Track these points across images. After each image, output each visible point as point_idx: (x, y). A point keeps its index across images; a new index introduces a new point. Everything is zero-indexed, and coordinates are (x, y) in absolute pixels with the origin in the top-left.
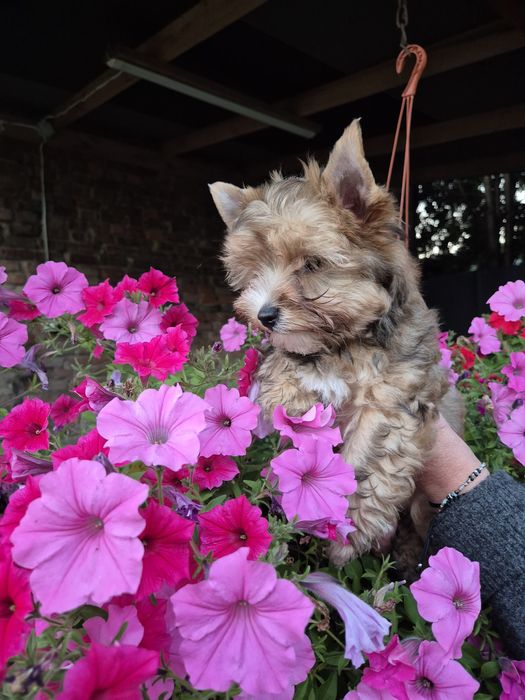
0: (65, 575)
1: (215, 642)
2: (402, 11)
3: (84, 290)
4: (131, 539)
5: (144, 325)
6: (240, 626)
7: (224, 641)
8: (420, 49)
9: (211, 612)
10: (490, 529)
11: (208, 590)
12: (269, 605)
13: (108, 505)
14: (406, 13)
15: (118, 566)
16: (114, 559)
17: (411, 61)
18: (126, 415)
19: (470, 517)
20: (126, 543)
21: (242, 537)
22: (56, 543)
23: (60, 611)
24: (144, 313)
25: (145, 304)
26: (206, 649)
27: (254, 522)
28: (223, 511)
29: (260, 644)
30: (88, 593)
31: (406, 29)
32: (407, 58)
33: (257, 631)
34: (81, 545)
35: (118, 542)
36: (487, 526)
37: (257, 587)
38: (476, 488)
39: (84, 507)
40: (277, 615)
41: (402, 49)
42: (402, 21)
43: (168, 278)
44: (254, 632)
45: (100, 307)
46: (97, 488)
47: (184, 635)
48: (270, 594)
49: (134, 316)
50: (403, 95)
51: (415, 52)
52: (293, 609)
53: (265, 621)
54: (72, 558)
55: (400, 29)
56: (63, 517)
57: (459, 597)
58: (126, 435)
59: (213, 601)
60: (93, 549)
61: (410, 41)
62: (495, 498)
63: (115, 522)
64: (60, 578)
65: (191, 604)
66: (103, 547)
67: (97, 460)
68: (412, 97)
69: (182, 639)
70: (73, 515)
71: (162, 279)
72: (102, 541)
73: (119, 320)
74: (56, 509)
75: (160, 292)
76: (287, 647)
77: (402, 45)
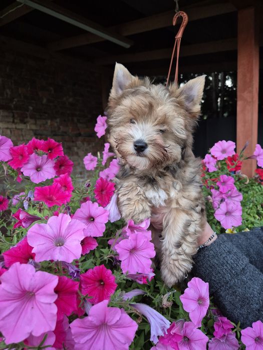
0: (17, 322)
1: (91, 343)
3: (11, 148)
4: (50, 304)
5: (45, 167)
6: (103, 334)
7: (95, 342)
8: (185, 14)
9: (89, 330)
10: (217, 262)
11: (89, 321)
12: (118, 325)
13: (37, 287)
15: (44, 317)
16: (42, 313)
17: (180, 19)
18: (42, 232)
19: (209, 257)
20: (48, 306)
21: (102, 283)
22: (11, 306)
23: (16, 342)
24: (45, 161)
25: (45, 156)
26: (87, 347)
27: (108, 277)
28: (93, 272)
29: (112, 342)
30: (30, 331)
32: (178, 18)
33: (111, 336)
34: (25, 304)
35: (43, 305)
37: (111, 318)
38: (211, 244)
39: (25, 289)
40: (121, 330)
41: (176, 13)
43: (57, 143)
44: (109, 337)
45: (20, 158)
46: (31, 279)
47: (76, 341)
48: (118, 321)
49: (40, 162)
50: (176, 37)
51: (182, 15)
52: (129, 327)
53: (114, 332)
54: (20, 312)
55: (175, 3)
56: (14, 294)
57: (201, 299)
58: (43, 244)
59: (90, 325)
60: (30, 308)
61: (181, 9)
63: (41, 295)
64: (14, 324)
65: (80, 327)
66: (35, 306)
67: (30, 263)
68: (180, 39)
69: (75, 343)
70: (19, 292)
71: (54, 144)
72: (34, 303)
73: (31, 165)
74: (10, 291)
75: (53, 150)
76: (125, 344)
77: (176, 11)
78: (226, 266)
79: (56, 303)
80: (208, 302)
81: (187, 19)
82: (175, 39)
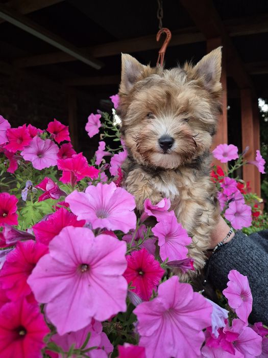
0: (71, 305)
1: (158, 336)
2: (160, 11)
3: (8, 130)
4: (118, 276)
5: (47, 153)
6: (170, 323)
7: (162, 334)
8: (169, 31)
9: (156, 317)
11: (157, 304)
12: (189, 309)
13: (100, 255)
14: (162, 12)
15: (109, 295)
16: (105, 291)
17: (164, 36)
18: (83, 200)
19: (231, 254)
20: (114, 279)
21: (141, 273)
22: (64, 283)
23: (75, 330)
24: (48, 146)
25: (49, 141)
26: (153, 341)
27: (151, 263)
28: (131, 258)
29: (182, 332)
30: (92, 315)
31: (162, 19)
32: (162, 34)
33: (179, 325)
34: (77, 282)
35: (107, 279)
36: (239, 258)
37: (183, 299)
39: (81, 258)
40: (193, 314)
41: (159, 29)
42: (160, 16)
43: (64, 126)
44: (177, 326)
45: (18, 141)
46: (92, 245)
47: (141, 334)
48: (191, 301)
49: (42, 147)
50: (160, 52)
51: (166, 32)
52: (202, 308)
53: (184, 318)
54: (73, 292)
55: (159, 20)
56: (66, 266)
57: (243, 294)
58: (87, 213)
59: (158, 310)
60: (86, 286)
61: (164, 26)
62: (242, 244)
63: (105, 266)
64: (68, 307)
65: (146, 314)
66: (93, 284)
67: (87, 227)
68: (164, 54)
69: (140, 337)
70: (72, 264)
71: (60, 127)
73: (32, 149)
74: (62, 260)
75: (58, 134)
76: (199, 332)
77: (160, 27)
78: (251, 262)
79: (124, 275)
80: (251, 297)
81: (170, 35)
82: (158, 54)
